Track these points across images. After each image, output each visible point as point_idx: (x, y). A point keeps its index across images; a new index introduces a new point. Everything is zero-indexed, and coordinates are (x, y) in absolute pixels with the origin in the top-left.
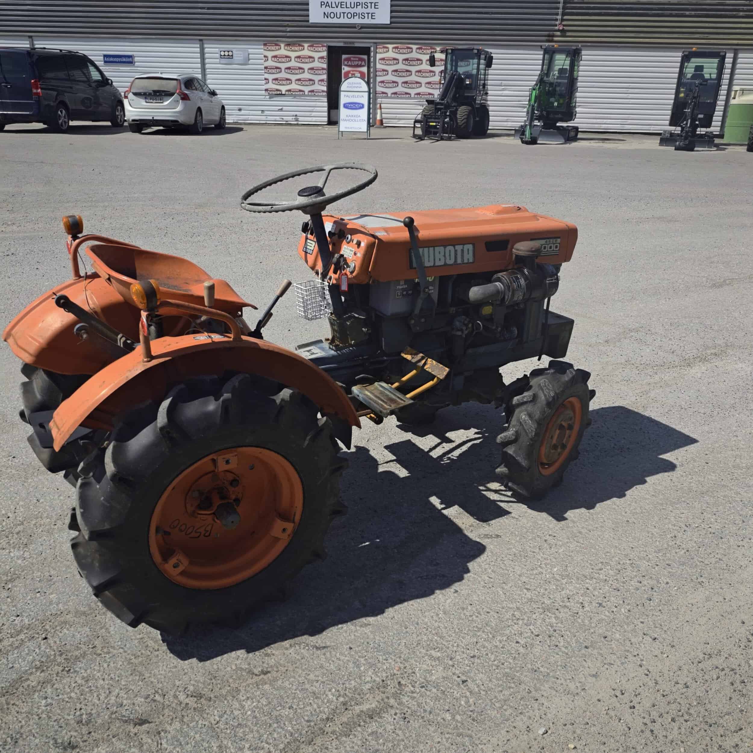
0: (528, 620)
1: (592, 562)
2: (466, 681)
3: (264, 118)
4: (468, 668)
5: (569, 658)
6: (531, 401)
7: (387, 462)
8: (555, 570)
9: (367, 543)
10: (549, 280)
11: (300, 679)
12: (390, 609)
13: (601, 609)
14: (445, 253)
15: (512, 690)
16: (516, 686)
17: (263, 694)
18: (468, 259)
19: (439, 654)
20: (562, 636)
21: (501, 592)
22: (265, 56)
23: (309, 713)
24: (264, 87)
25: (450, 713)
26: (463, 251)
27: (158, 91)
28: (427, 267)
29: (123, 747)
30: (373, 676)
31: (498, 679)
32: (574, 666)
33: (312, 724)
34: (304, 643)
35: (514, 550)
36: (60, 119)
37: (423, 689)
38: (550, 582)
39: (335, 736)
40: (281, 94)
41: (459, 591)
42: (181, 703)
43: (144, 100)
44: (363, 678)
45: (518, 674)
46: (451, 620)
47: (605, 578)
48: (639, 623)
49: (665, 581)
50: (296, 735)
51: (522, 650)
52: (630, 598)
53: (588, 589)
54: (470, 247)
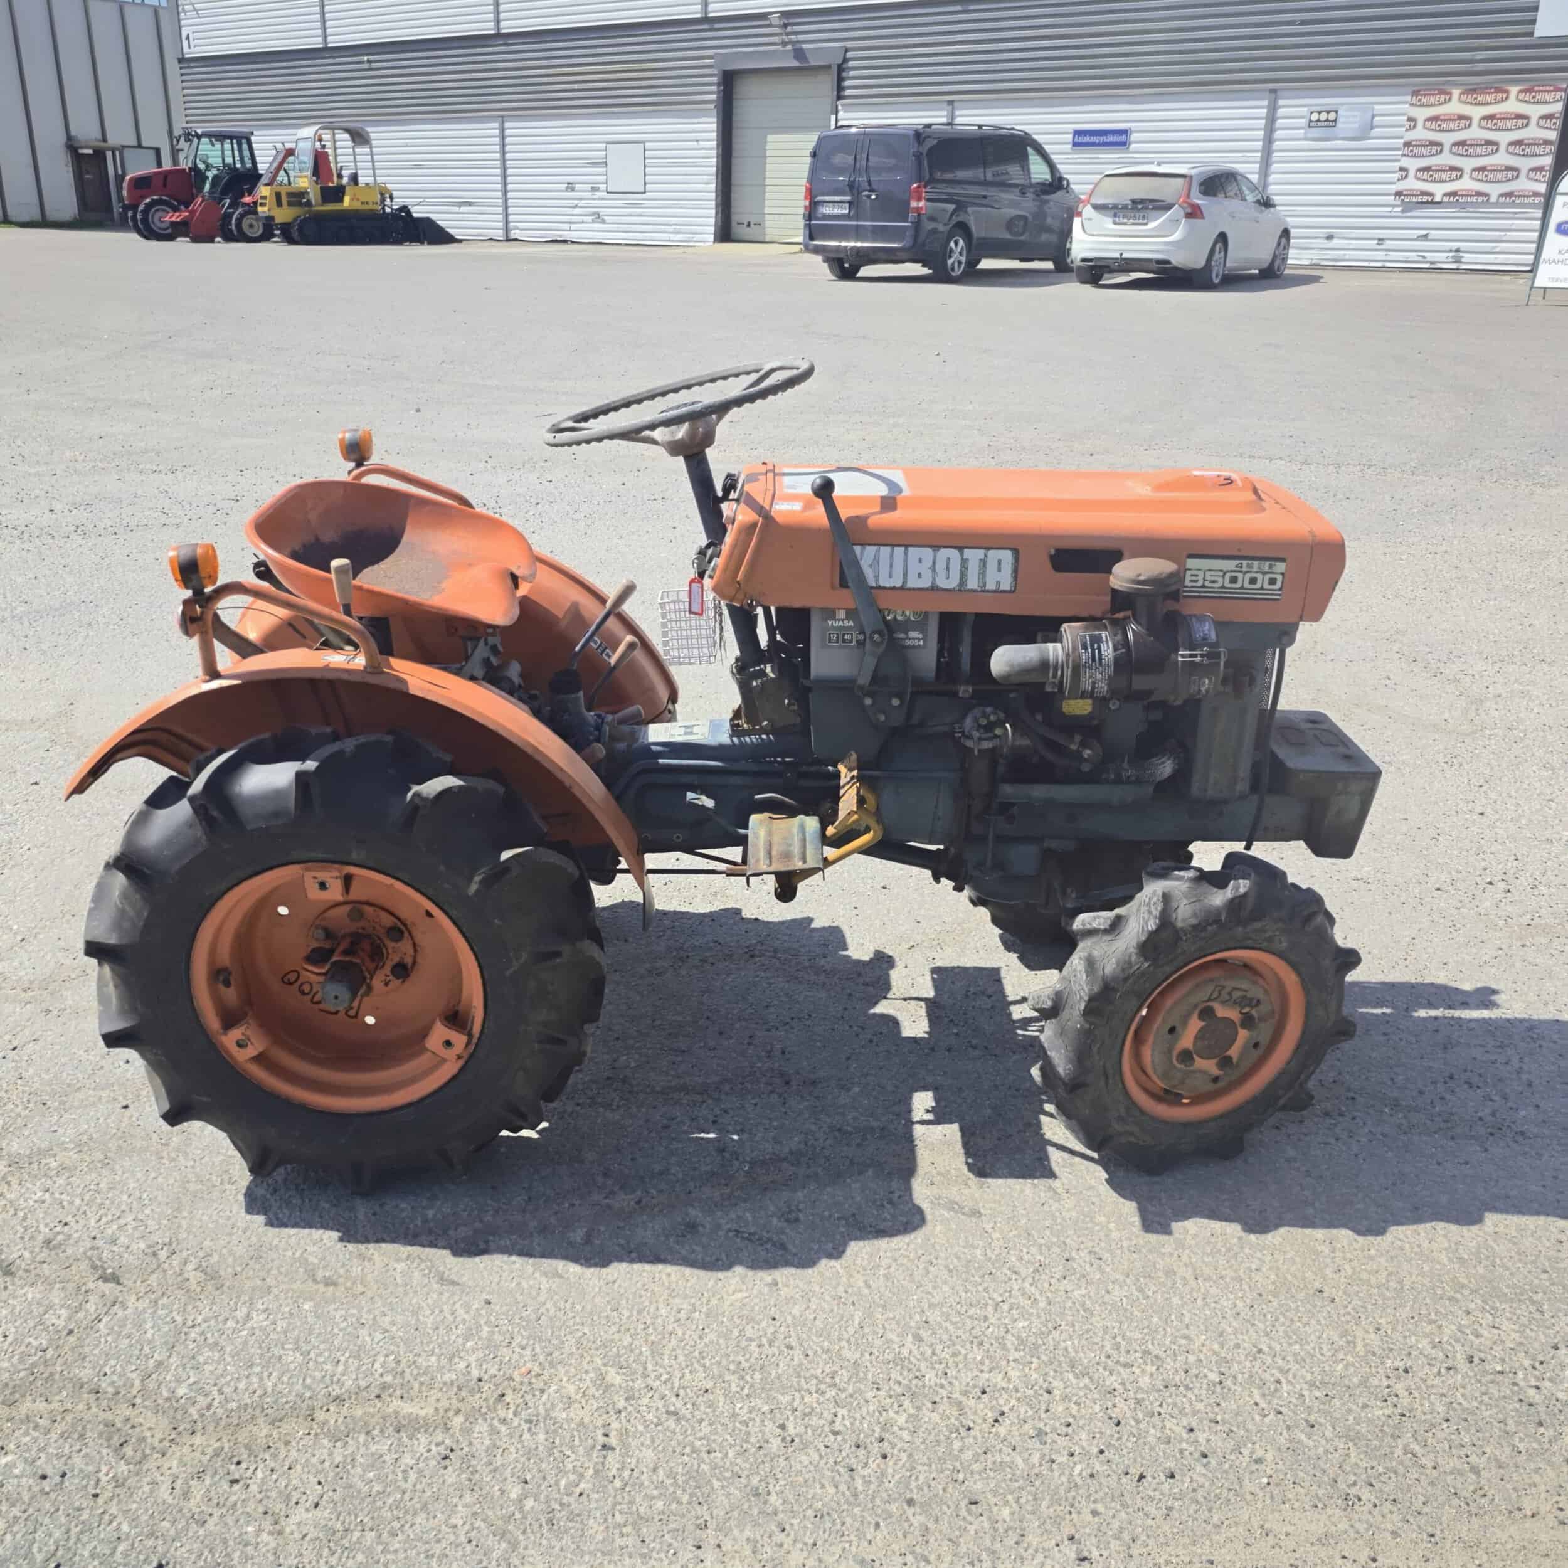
0: (851, 1396)
1: (1123, 1343)
2: (613, 1449)
3: (1380, 255)
4: (641, 1428)
5: (850, 1504)
6: (1106, 931)
7: (905, 999)
8: (1021, 1325)
9: (712, 1136)
10: (1183, 656)
11: (365, 1316)
12: (624, 1266)
13: (1035, 1444)
14: (934, 563)
15: (674, 1506)
16: (689, 1503)
17: (291, 1314)
18: (998, 583)
19: (618, 1380)
20: (885, 1457)
21: (857, 1322)
22: (1410, 119)
23: (318, 1375)
24: (1394, 188)
25: (523, 1489)
26: (983, 563)
27: (1142, 201)
28: (885, 588)
29: (57, 1301)
30: (473, 1365)
31: (672, 1475)
32: (843, 1524)
33: (308, 1394)
34: (431, 1261)
35: (978, 1252)
36: (950, 257)
37: (525, 1426)
38: (981, 1343)
39: (319, 1431)
40: (1433, 203)
41: (780, 1285)
42: (180, 1275)
43: (1110, 220)
44: (457, 1360)
45: (716, 1484)
46: (706, 1330)
47: (1116, 1386)
48: (1086, 1511)
49: (1260, 1453)
50: (268, 1400)
51: (775, 1444)
52: (1125, 1452)
53: (1049, 1392)
54: (1007, 556)
